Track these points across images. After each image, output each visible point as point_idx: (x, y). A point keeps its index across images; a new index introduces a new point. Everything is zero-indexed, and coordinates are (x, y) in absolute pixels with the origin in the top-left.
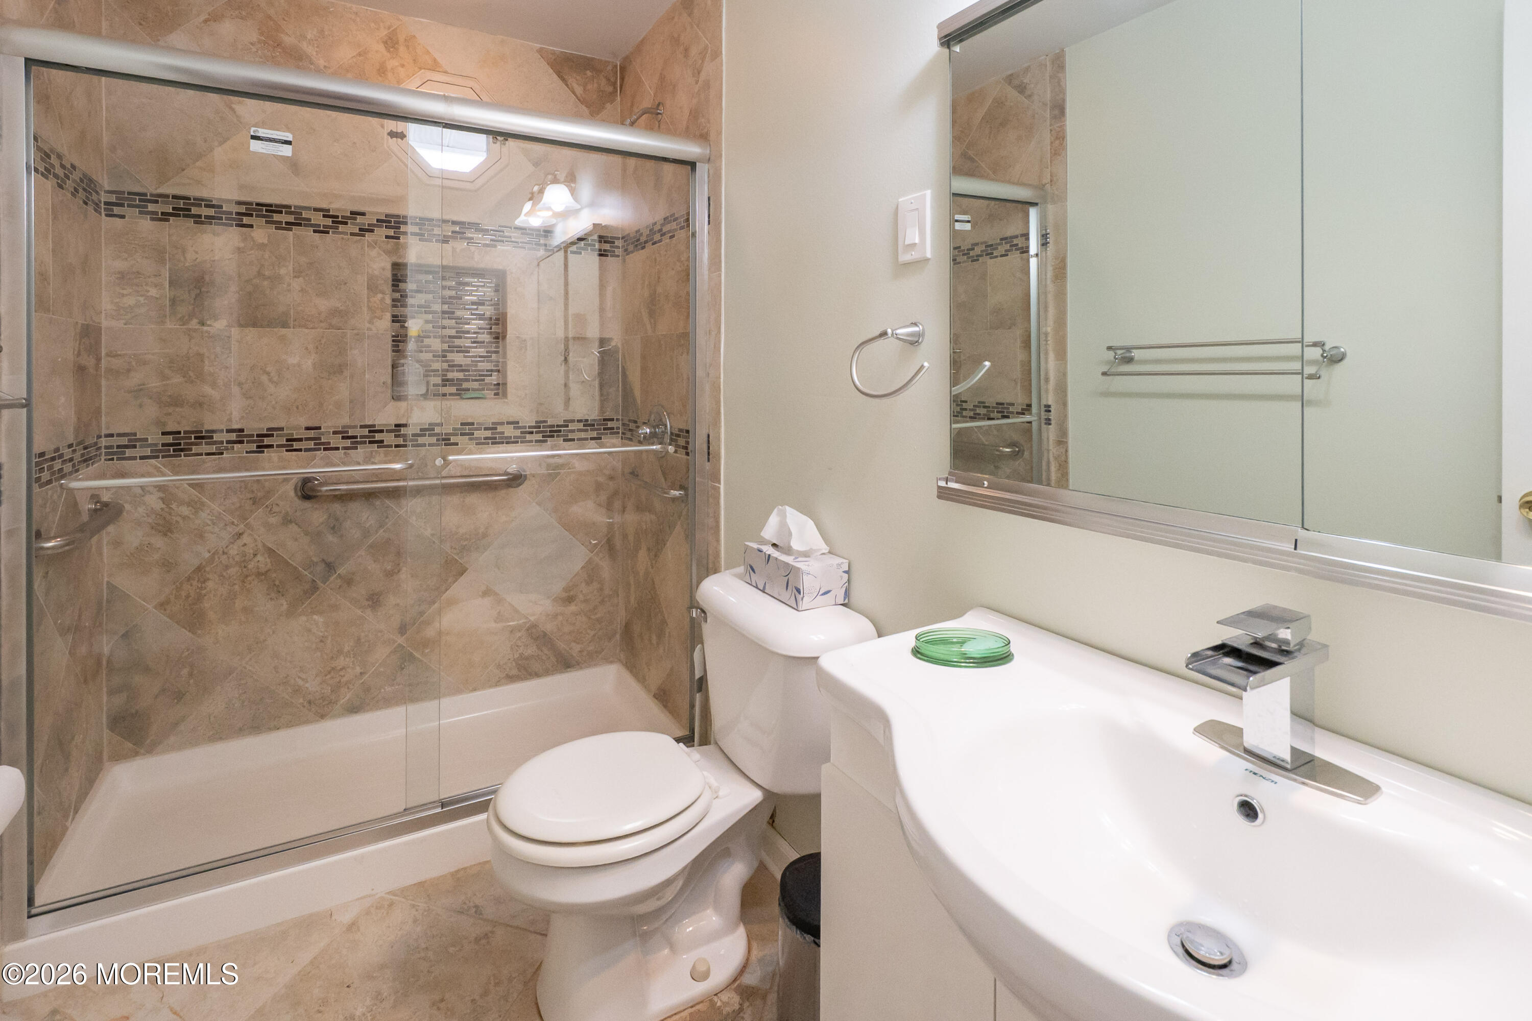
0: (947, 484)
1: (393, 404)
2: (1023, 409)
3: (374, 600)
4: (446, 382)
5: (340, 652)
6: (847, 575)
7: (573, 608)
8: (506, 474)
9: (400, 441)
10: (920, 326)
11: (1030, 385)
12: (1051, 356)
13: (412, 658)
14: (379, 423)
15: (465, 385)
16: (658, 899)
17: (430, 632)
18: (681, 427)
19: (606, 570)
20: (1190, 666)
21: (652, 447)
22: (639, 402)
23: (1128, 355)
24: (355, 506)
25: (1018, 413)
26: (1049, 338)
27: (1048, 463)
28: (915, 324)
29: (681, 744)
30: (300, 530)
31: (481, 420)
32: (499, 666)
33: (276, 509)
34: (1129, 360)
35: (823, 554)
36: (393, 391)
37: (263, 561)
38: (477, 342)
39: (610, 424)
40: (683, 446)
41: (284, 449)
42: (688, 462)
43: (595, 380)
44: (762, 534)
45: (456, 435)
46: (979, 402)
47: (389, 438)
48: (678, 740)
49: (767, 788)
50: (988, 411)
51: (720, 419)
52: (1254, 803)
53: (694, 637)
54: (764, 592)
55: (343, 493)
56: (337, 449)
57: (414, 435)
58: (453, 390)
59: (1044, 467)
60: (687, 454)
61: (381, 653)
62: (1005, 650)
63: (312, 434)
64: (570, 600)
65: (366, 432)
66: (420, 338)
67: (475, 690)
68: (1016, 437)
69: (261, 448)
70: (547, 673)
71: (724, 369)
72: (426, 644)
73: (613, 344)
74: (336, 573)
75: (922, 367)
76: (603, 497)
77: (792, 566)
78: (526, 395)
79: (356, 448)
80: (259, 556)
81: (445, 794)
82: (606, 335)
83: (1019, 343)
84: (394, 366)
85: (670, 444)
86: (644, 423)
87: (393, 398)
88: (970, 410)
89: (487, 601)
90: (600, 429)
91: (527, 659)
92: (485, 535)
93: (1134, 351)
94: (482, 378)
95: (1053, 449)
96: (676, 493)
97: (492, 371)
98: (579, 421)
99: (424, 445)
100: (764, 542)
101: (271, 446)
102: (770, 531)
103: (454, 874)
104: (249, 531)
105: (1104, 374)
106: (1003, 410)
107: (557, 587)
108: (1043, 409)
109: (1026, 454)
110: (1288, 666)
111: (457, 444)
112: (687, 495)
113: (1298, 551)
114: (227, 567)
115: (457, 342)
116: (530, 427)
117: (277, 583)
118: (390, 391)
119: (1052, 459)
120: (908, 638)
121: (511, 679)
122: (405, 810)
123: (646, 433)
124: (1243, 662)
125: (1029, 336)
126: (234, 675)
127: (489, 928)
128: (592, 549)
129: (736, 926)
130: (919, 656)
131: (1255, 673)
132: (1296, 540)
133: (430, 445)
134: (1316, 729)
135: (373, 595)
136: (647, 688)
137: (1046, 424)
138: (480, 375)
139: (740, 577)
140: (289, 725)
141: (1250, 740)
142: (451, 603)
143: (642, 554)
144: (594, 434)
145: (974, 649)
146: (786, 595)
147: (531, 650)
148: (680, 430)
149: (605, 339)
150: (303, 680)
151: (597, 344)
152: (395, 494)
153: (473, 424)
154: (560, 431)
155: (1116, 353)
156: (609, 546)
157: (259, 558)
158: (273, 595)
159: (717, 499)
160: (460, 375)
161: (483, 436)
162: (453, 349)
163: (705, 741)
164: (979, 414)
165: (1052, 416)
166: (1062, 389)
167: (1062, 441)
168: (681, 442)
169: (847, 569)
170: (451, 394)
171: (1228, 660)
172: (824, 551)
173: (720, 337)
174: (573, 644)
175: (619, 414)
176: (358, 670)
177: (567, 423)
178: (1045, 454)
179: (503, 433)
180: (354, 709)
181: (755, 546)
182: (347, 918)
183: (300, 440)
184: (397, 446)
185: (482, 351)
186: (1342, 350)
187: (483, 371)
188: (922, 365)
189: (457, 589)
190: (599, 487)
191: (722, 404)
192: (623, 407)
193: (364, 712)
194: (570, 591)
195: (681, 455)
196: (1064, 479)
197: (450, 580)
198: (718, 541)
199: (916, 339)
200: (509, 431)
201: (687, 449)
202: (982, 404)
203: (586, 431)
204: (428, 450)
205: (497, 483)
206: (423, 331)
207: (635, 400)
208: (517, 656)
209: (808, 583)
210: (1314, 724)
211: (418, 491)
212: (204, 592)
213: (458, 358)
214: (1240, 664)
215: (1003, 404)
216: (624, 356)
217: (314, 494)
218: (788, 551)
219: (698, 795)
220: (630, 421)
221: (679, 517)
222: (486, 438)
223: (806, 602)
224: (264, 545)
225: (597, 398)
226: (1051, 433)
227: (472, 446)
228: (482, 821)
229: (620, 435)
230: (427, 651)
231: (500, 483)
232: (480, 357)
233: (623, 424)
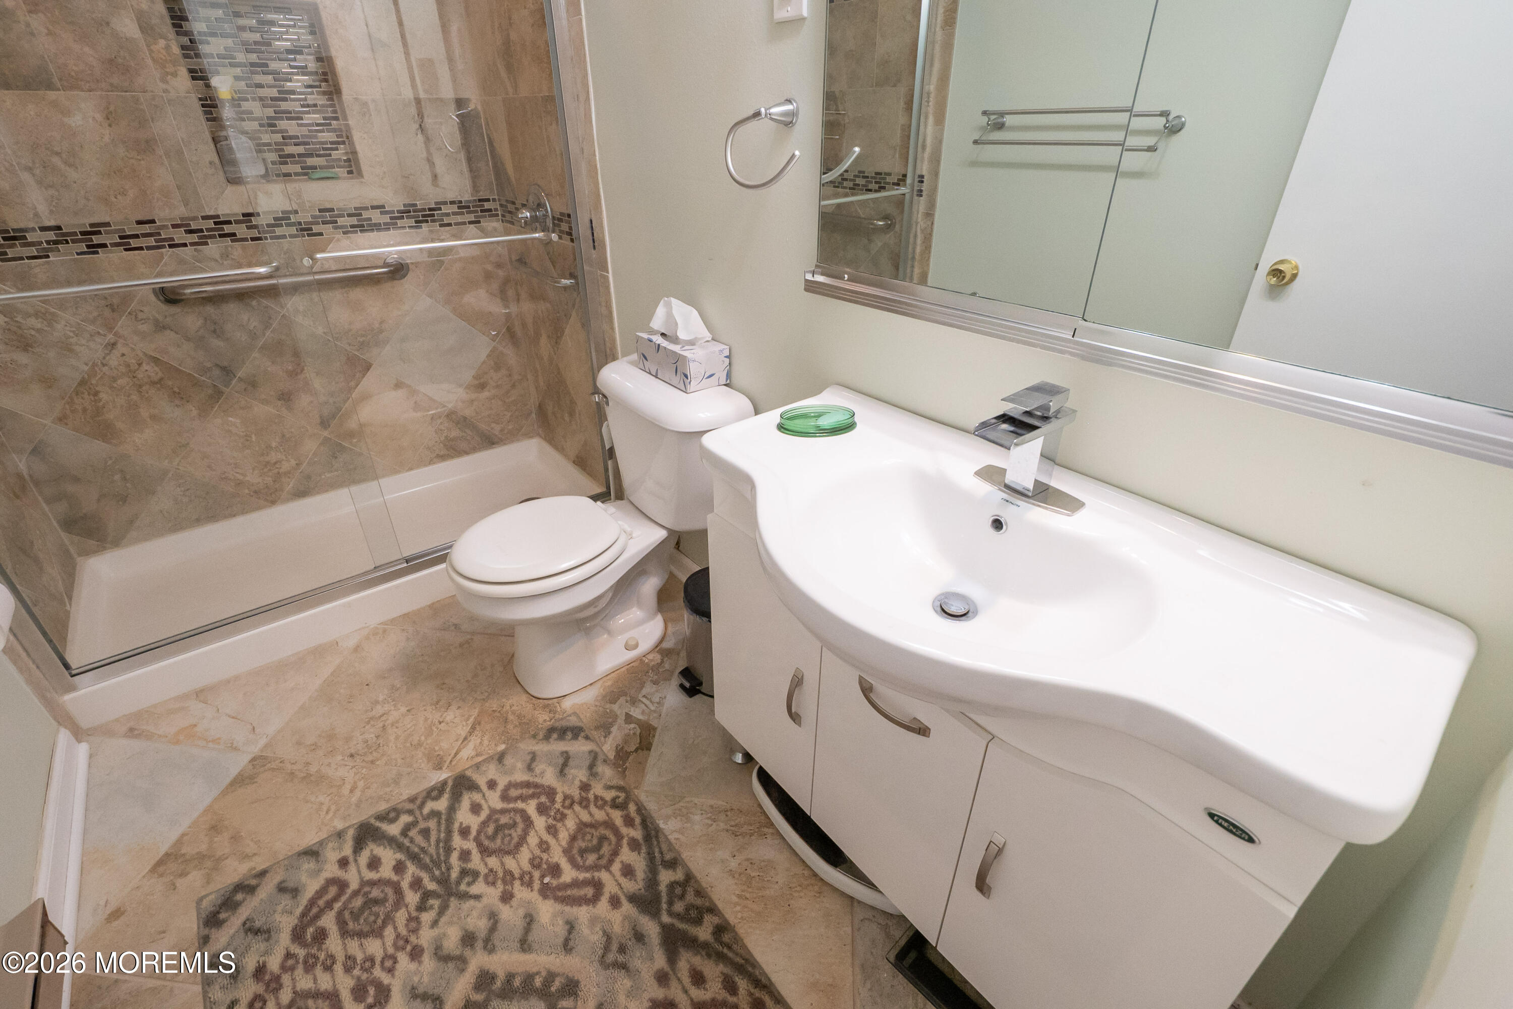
0: (813, 276)
1: (230, 189)
2: (899, 180)
3: (286, 398)
4: (285, 158)
5: (269, 447)
6: (728, 360)
7: (486, 394)
8: (386, 265)
9: (255, 233)
10: (795, 104)
11: (908, 152)
12: (931, 120)
13: (343, 449)
14: (223, 213)
15: (310, 161)
16: (595, 607)
17: (352, 424)
18: (563, 211)
19: (511, 355)
20: (976, 433)
21: (534, 235)
22: (513, 179)
23: (1000, 120)
24: (232, 308)
25: (894, 184)
26: (931, 99)
27: (916, 236)
28: (789, 101)
29: (599, 503)
30: (180, 336)
31: (341, 205)
32: (429, 448)
33: (140, 315)
34: (1000, 126)
35: (708, 341)
36: (225, 173)
37: (150, 370)
38: (308, 106)
39: (487, 205)
40: (566, 232)
41: (122, 248)
42: (573, 247)
43: (460, 152)
44: (651, 325)
45: (317, 223)
46: (860, 172)
47: (241, 231)
48: (595, 498)
49: (669, 527)
50: (867, 181)
51: (600, 204)
52: (1002, 520)
53: (600, 415)
54: (657, 378)
55: (211, 294)
56: (185, 245)
57: (268, 225)
58: (297, 168)
59: (911, 240)
60: (572, 240)
61: (310, 446)
62: (850, 421)
63: (147, 229)
64: (482, 386)
65: (210, 224)
66: (236, 102)
67: (411, 469)
68: (890, 209)
69: (94, 248)
70: (474, 450)
71: (599, 144)
72: (351, 435)
73: (472, 107)
74: (235, 376)
75: (793, 156)
76: (495, 286)
77: (680, 354)
78: (385, 173)
79: (206, 244)
80: (144, 365)
81: (407, 553)
82: (464, 95)
83: (902, 104)
84: (216, 141)
85: (553, 232)
86: (524, 205)
87: (229, 182)
88: (851, 180)
89: (401, 393)
90: (476, 212)
91: (452, 440)
92: (381, 331)
93: (1007, 116)
94: (328, 152)
95: (920, 222)
96: (566, 282)
97: (338, 143)
98: (452, 203)
99: (284, 237)
100: (653, 332)
101: (104, 246)
102: (658, 322)
103: (431, 606)
104: (121, 341)
105: (976, 142)
106: (880, 182)
107: (468, 376)
108: (917, 179)
109: (897, 227)
110: (1046, 428)
111: (321, 234)
112: (577, 283)
113: (1075, 338)
114: (114, 379)
115: (284, 106)
116: (398, 212)
117: (176, 390)
118: (221, 173)
119: (919, 231)
120: (773, 417)
121: (442, 458)
122: (375, 568)
123: (527, 218)
124: (1015, 426)
125: (913, 96)
126: (170, 475)
127: (469, 637)
128: (493, 339)
129: (655, 614)
130: (782, 430)
131: (1021, 435)
132: (1075, 329)
133: (291, 236)
134: (1056, 467)
135: (283, 394)
136: (566, 456)
137: (917, 195)
138: (324, 149)
139: (632, 363)
140: (243, 512)
141: (1010, 478)
142: (365, 397)
143: (544, 341)
144: (472, 217)
145: (826, 422)
146: (675, 380)
147: (455, 433)
148: (562, 214)
149: (460, 99)
150: (242, 474)
151: (453, 106)
152: (272, 292)
153: (332, 210)
154: (433, 215)
155: (989, 119)
156: (511, 334)
157: (145, 367)
158: (177, 402)
159: (607, 287)
160: (301, 149)
161: (348, 224)
162: (282, 114)
163: (620, 496)
164: (858, 185)
165: (925, 187)
166: (936, 159)
167: (929, 215)
168: (565, 227)
169: (728, 354)
170: (296, 174)
171: (1005, 426)
172: (708, 339)
173: (589, 105)
174: (493, 425)
175: (494, 193)
176: (293, 462)
177: (440, 204)
178: (914, 226)
179: (370, 219)
180: (301, 493)
181: (645, 336)
182: (352, 643)
183: (136, 236)
184: (253, 239)
185: (316, 117)
186: (1183, 119)
187: (326, 143)
188: (794, 154)
189: (369, 382)
190: (488, 276)
191: (601, 186)
192: (497, 185)
193: (312, 495)
194: (480, 378)
195: (566, 241)
196: (927, 252)
197: (358, 375)
198: (612, 328)
199: (790, 120)
200: (376, 217)
201: (572, 236)
202: (862, 174)
203: (463, 213)
204: (290, 242)
205: (380, 276)
206: (235, 92)
207: (509, 179)
208: (443, 439)
209: (694, 369)
210: (1055, 463)
211: (295, 289)
212: (101, 404)
213: (291, 127)
214: (1012, 429)
215: (881, 174)
216: (487, 124)
217: (178, 297)
218: (675, 340)
219: (616, 538)
220: (507, 201)
221: (574, 305)
222: (352, 226)
223: (693, 385)
224: (144, 353)
225: (467, 174)
226: (921, 205)
227: (339, 235)
228: (442, 569)
229: (500, 217)
230: (355, 441)
231: (382, 276)
232: (318, 125)
233: (501, 205)
